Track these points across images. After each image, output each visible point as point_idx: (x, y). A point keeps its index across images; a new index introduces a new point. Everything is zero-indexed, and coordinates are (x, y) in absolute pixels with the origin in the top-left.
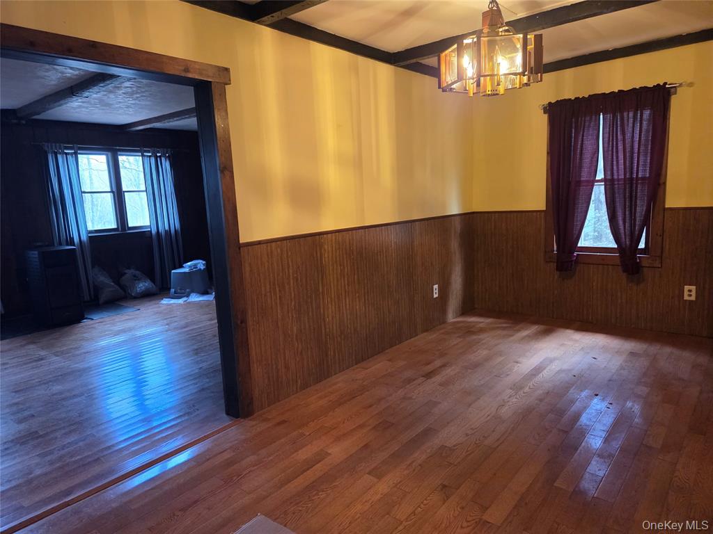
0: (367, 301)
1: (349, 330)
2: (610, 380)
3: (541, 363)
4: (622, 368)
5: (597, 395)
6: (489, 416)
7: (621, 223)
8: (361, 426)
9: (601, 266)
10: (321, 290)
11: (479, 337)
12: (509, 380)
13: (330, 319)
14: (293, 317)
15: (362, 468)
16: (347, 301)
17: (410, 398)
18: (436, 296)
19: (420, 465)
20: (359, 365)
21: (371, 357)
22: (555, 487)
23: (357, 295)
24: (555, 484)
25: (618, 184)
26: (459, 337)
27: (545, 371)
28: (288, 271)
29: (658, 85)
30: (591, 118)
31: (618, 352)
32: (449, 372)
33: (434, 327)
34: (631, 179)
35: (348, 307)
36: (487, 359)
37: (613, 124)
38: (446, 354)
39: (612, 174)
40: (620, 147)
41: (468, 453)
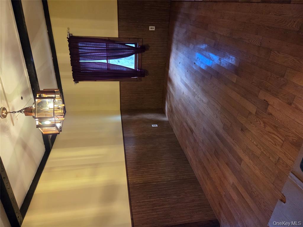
0: (160, 159)
1: (174, 168)
2: (188, 58)
3: (183, 83)
4: (183, 53)
5: (195, 63)
6: (207, 107)
7: (125, 53)
8: (218, 165)
9: (142, 60)
10: (155, 183)
11: (174, 107)
12: (191, 97)
13: (169, 178)
14: (168, 199)
15: (238, 168)
16: (160, 169)
17: (203, 140)
18: (157, 126)
19: (233, 140)
20: (189, 162)
21: (185, 156)
22: (236, 82)
23: (157, 164)
24: (235, 82)
25: (109, 54)
26: (174, 116)
27: (186, 82)
28: (146, 202)
29: (68, 40)
30: (82, 65)
31: (177, 54)
32: (190, 122)
33: (170, 126)
34: (107, 50)
35: (163, 169)
36: (183, 105)
37: (84, 57)
38: (182, 122)
39: (105, 57)
40: (93, 54)
41: (225, 117)
